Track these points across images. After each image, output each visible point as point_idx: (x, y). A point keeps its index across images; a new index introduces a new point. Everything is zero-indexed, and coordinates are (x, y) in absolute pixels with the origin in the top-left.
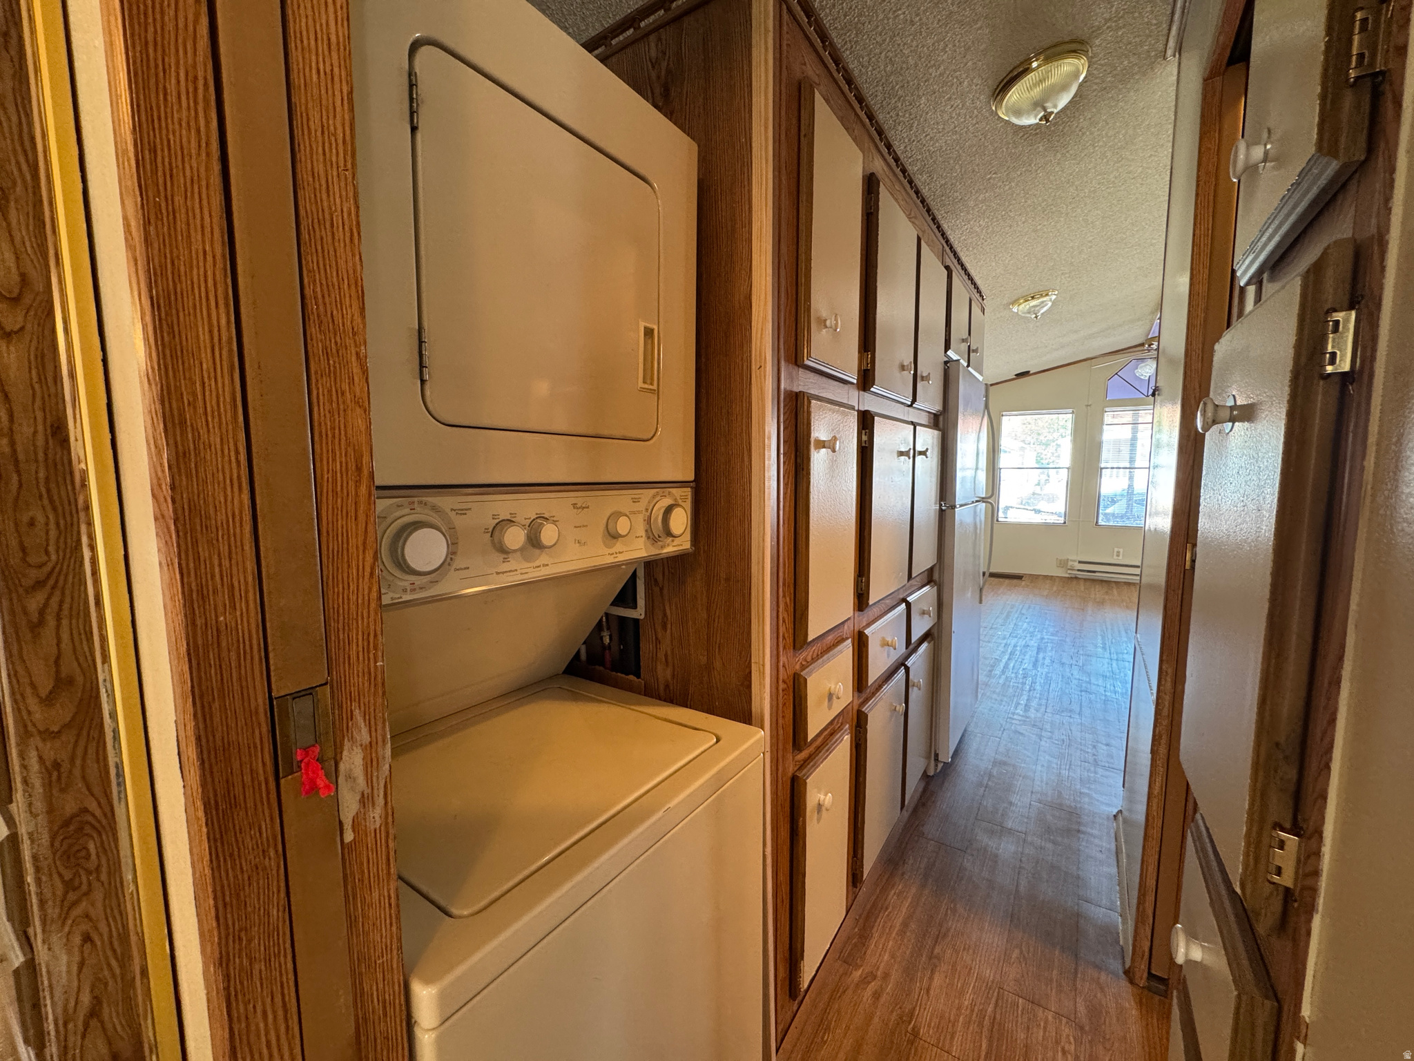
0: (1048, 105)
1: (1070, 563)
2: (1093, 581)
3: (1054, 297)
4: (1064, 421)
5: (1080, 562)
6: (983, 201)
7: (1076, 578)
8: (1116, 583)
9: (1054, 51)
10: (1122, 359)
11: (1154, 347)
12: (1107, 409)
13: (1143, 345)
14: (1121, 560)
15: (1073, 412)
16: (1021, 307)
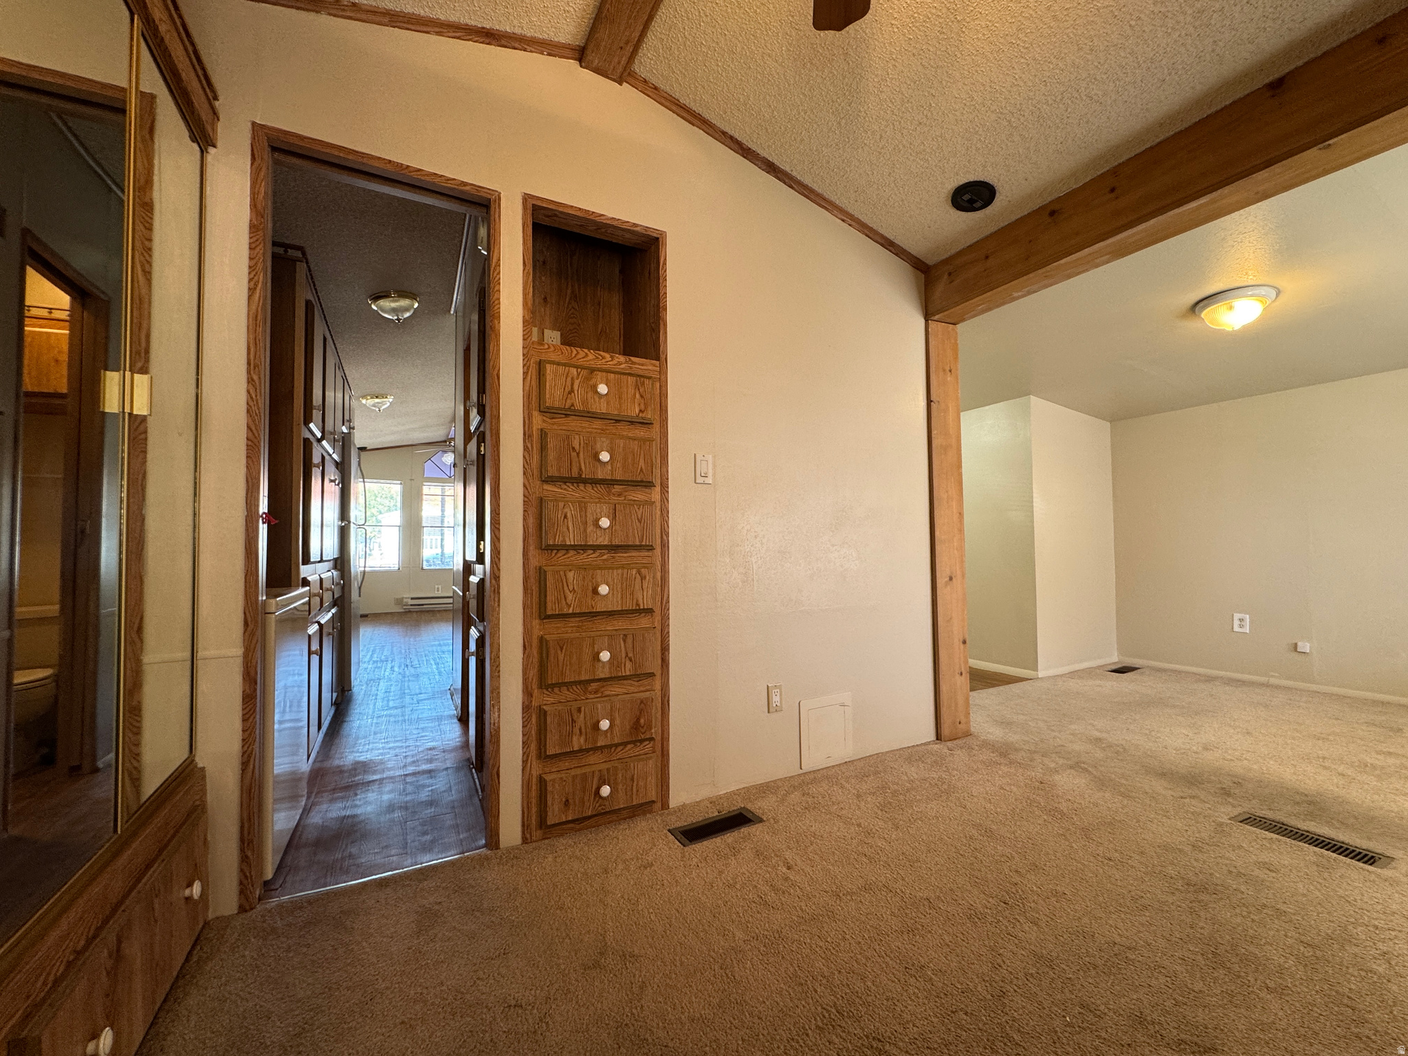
0: (400, 314)
1: (405, 600)
2: (422, 612)
3: (391, 400)
4: (396, 489)
5: (412, 599)
6: (354, 338)
7: (410, 612)
8: (439, 611)
9: (402, 294)
10: (431, 450)
11: (452, 444)
12: (425, 484)
13: (445, 441)
14: (440, 594)
15: (401, 484)
16: (369, 401)
